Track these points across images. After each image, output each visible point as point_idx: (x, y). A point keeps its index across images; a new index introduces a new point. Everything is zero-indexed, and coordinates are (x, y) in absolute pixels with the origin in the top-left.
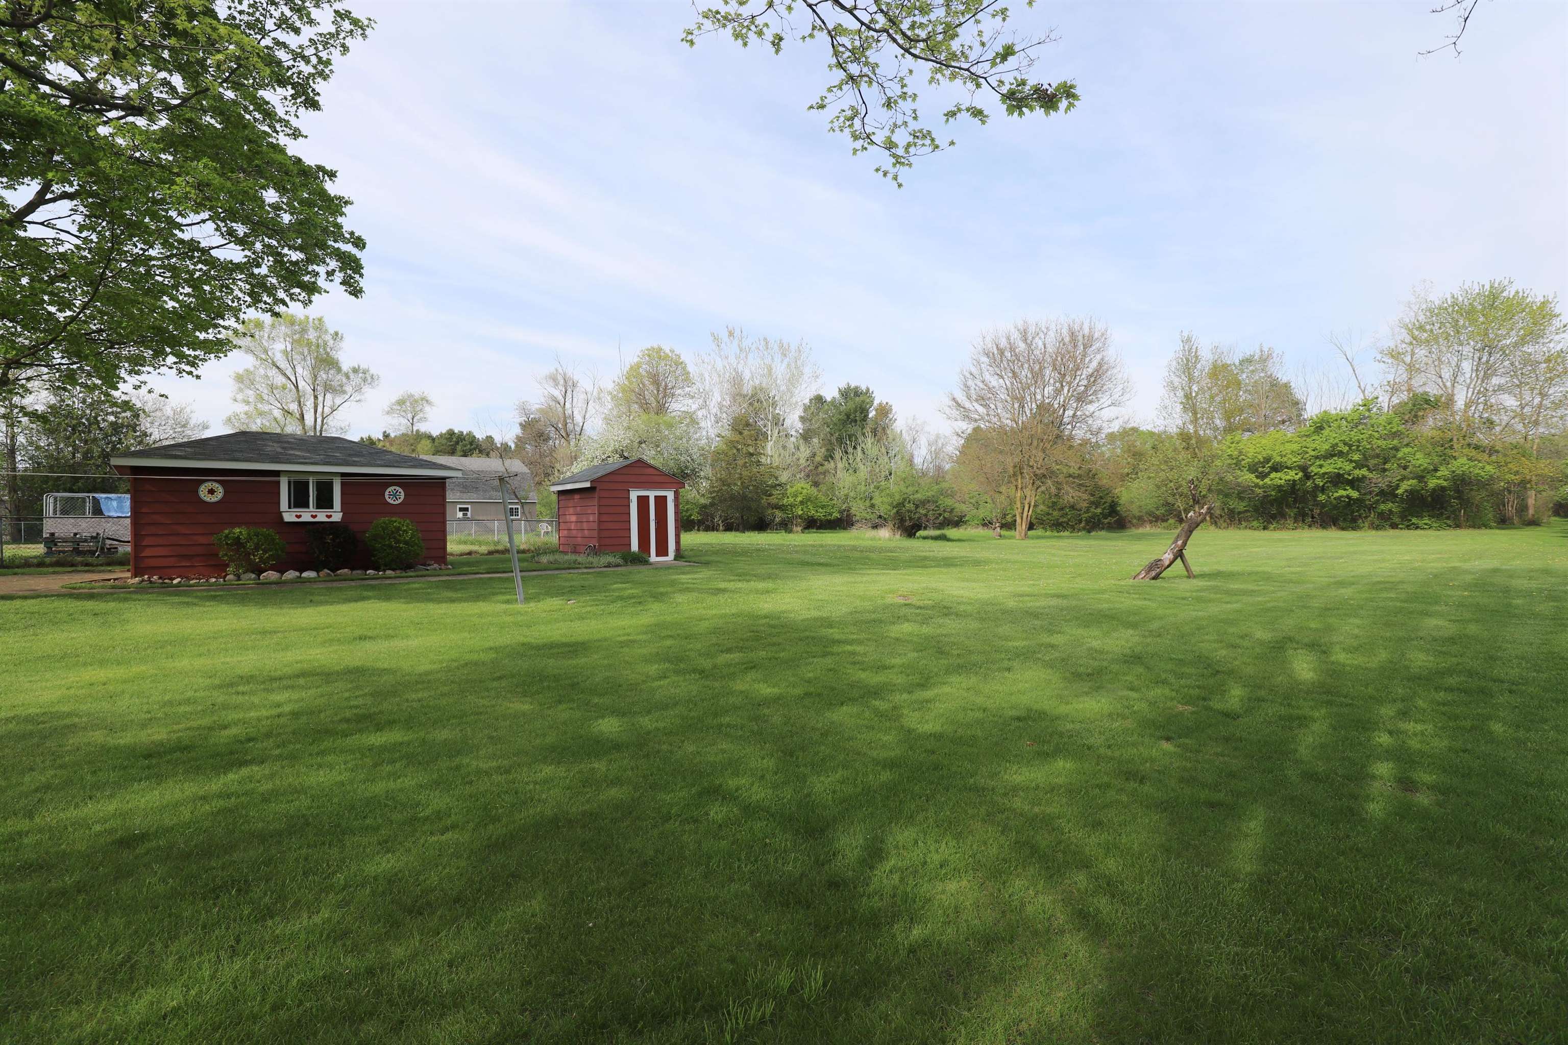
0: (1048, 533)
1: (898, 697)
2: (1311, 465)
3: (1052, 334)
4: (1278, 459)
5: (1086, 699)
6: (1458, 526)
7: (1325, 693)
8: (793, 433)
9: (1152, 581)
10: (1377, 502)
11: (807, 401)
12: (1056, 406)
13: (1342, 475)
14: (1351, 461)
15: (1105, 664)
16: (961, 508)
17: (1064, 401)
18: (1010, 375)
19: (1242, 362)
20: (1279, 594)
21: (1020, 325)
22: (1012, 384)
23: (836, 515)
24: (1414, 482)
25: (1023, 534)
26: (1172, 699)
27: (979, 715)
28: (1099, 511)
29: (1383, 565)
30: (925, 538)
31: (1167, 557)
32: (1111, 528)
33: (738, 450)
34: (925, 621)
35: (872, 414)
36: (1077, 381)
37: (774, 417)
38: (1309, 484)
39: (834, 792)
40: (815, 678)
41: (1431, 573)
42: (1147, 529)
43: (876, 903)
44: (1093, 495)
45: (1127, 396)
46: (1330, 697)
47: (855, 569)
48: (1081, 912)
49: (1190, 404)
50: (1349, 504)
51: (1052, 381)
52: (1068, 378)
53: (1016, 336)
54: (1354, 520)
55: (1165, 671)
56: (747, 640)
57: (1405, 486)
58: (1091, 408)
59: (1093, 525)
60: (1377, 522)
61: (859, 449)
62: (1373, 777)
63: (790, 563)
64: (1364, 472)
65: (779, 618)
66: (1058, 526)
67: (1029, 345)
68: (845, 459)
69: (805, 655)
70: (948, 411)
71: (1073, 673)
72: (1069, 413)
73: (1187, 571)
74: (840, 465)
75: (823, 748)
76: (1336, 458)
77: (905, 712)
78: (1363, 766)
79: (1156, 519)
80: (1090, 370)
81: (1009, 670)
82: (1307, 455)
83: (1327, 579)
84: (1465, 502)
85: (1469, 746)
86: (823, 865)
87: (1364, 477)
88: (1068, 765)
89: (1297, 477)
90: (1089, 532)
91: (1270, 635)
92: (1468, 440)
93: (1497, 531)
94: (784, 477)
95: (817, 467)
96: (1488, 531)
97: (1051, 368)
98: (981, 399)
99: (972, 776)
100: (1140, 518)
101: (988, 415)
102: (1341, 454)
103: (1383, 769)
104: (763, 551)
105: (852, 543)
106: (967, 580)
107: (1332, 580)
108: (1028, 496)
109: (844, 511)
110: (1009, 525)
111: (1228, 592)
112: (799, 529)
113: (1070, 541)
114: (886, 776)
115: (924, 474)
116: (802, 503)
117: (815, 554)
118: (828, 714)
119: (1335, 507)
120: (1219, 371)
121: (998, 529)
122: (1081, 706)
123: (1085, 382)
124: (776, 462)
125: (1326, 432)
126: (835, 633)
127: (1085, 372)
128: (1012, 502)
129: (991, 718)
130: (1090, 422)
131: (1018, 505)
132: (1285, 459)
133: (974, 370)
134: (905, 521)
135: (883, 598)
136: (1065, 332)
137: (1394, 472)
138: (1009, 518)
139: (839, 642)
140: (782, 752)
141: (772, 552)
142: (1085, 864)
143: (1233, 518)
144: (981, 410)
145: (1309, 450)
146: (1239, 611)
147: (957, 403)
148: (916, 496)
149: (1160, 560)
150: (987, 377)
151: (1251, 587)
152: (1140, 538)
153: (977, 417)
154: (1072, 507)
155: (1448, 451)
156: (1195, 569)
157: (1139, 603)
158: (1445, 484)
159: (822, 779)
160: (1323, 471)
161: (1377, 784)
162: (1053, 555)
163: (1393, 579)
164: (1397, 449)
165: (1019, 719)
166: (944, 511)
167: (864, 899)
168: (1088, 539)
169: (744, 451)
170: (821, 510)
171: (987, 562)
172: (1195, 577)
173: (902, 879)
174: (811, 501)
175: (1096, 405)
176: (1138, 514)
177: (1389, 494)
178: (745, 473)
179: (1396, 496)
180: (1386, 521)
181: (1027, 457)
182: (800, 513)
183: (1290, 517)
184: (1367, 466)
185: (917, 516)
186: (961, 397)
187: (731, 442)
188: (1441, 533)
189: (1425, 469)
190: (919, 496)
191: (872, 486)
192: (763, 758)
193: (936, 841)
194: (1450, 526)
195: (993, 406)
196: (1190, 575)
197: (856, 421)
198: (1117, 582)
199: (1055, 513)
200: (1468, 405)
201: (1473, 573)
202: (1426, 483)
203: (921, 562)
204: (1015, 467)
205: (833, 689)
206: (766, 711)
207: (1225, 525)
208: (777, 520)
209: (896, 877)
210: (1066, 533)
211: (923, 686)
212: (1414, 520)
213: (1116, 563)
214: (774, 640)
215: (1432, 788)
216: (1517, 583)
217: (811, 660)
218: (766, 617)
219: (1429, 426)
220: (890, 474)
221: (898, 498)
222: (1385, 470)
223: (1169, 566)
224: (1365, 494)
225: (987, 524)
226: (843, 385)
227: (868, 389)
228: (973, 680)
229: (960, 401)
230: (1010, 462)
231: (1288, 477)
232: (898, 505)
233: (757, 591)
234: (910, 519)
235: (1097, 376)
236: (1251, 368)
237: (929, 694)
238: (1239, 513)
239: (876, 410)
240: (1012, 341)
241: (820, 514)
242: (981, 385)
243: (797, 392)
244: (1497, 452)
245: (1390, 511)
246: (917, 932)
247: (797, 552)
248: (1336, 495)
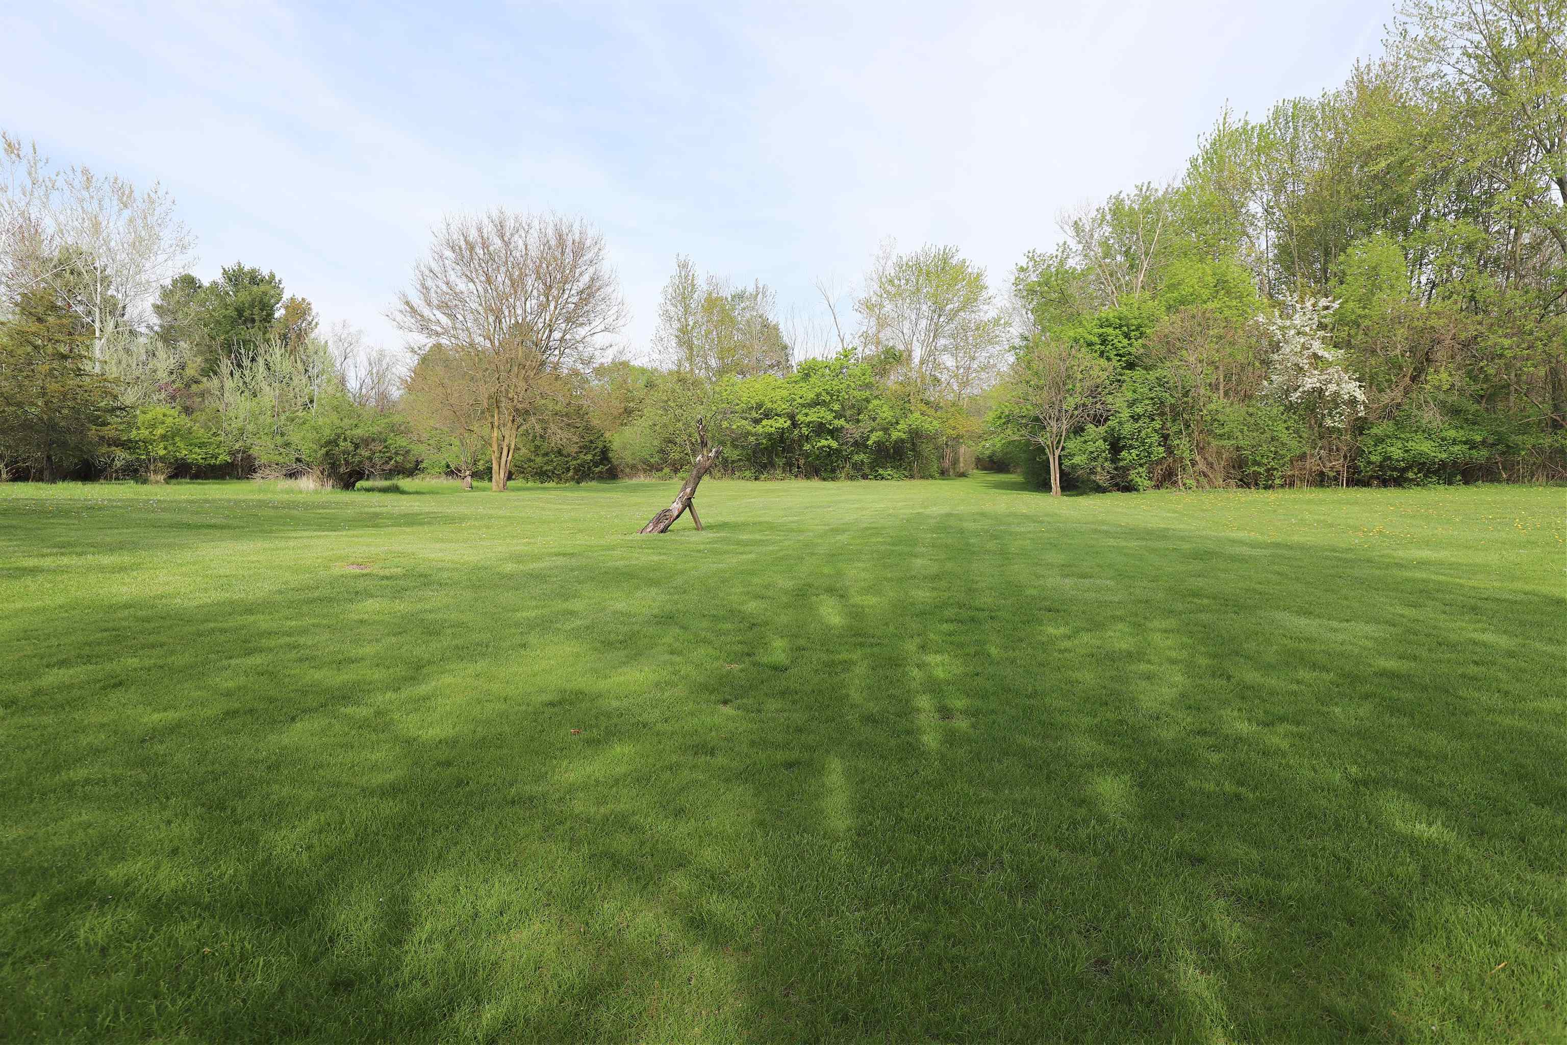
0: (530, 484)
1: (380, 698)
2: (798, 414)
3: (534, 233)
4: (769, 405)
5: (625, 669)
6: (912, 477)
7: (854, 635)
8: (143, 329)
9: (662, 535)
10: (852, 453)
11: (168, 282)
12: (540, 325)
13: (825, 424)
14: (832, 411)
15: (636, 628)
16: (419, 450)
17: (551, 320)
18: (483, 279)
19: (733, 297)
20: (786, 543)
21: (495, 214)
22: (486, 291)
23: (224, 458)
24: (881, 433)
25: (501, 485)
26: (717, 658)
27: (501, 706)
28: (589, 457)
29: (864, 513)
30: (368, 490)
31: (676, 506)
32: (601, 478)
33: (36, 347)
34: (398, 593)
35: (279, 313)
36: (566, 296)
37: (105, 300)
38: (796, 432)
39: (309, 848)
40: (239, 688)
41: (903, 519)
42: (642, 479)
43: (417, 991)
44: (583, 437)
45: (621, 322)
46: (860, 639)
47: (271, 532)
48: (692, 920)
49: (685, 338)
50: (829, 455)
51: (535, 293)
52: (555, 292)
53: (489, 230)
54: (833, 471)
55: (702, 629)
56: (99, 644)
57: (874, 437)
58: (582, 332)
59: (582, 474)
60: (852, 473)
61: (261, 361)
62: (918, 710)
63: (155, 525)
64: (842, 422)
65: (152, 607)
66: (542, 475)
67: (507, 244)
68: (237, 375)
69: (212, 656)
70: (399, 317)
71: (603, 642)
72: (557, 335)
73: (696, 522)
74: (229, 384)
75: (276, 787)
76: (819, 407)
77: (396, 717)
78: (907, 701)
79: (652, 468)
80: (581, 285)
81: (524, 646)
82: (795, 403)
83: (823, 527)
84: (918, 455)
85: (979, 670)
86: (316, 960)
87: (842, 427)
88: (626, 750)
89: (786, 425)
90: (578, 483)
91: (791, 584)
92: (921, 396)
93: (940, 482)
94: (129, 397)
95: (188, 386)
96: (934, 481)
97: (534, 277)
98: (444, 306)
99: (511, 785)
100: (633, 467)
101: (455, 328)
102: (824, 403)
103: (924, 702)
104: (100, 509)
105: (256, 497)
106: (442, 541)
107: (827, 528)
108: (507, 436)
109: (238, 451)
110: (485, 474)
111: (739, 543)
112: (161, 478)
113: (558, 493)
114: (389, 808)
115: (362, 401)
116: (164, 437)
117: (197, 513)
118: (273, 738)
119: (818, 457)
120: (712, 303)
121: (469, 479)
122: (622, 678)
123: (575, 299)
124: (113, 371)
125: (813, 380)
126: (263, 622)
127: (575, 287)
128: (487, 443)
129: (517, 708)
130: (581, 349)
131: (495, 448)
132: (775, 406)
133: (434, 266)
134: (340, 466)
135: (327, 568)
136: (550, 232)
137: (866, 424)
138: (481, 466)
139: (269, 634)
140: (203, 805)
141: (119, 511)
142: (681, 863)
143: (727, 467)
144: (444, 320)
145: (797, 397)
146: (754, 562)
147: (412, 308)
148: (354, 432)
149: (669, 510)
150: (452, 277)
151: (758, 537)
152: (635, 489)
153: (439, 329)
154: (560, 452)
155: (907, 405)
156: (703, 521)
157: (656, 558)
158: (904, 436)
159: (283, 832)
160: (808, 419)
161: (922, 716)
162: (543, 509)
163: (876, 525)
164: (867, 401)
165: (552, 704)
166: (397, 454)
167: (398, 995)
168: (577, 491)
169: (50, 349)
170: (197, 450)
171: (463, 518)
172: (703, 529)
173: (448, 946)
174: (182, 436)
175: (587, 328)
176: (631, 462)
177: (861, 445)
178: (53, 386)
179: (867, 447)
180: (860, 472)
181: (505, 386)
182: (162, 452)
183: (779, 466)
184: (845, 417)
185: (357, 459)
186: (418, 301)
187: (20, 333)
188: (901, 483)
189: (889, 422)
190: (359, 432)
191: (283, 418)
192: (169, 822)
193: (486, 881)
194: (906, 477)
195: (460, 317)
196: (699, 527)
197: (253, 321)
198: (623, 537)
199: (539, 460)
200: (922, 362)
201: (935, 518)
202: (890, 435)
203: (372, 521)
204: (490, 397)
205: (271, 700)
206: (160, 748)
207: (719, 475)
208: (118, 464)
209: (439, 946)
210: (552, 484)
211: (413, 679)
212: (881, 471)
213: (617, 516)
214: (152, 639)
215: (966, 712)
216: (969, 525)
217: (225, 662)
218: (127, 606)
219: (893, 381)
220: (312, 401)
221: (327, 433)
222: (858, 421)
223: (678, 516)
224: (842, 444)
225: (452, 472)
226: (230, 264)
227: (272, 276)
228: (481, 665)
229: (415, 306)
230: (485, 391)
231: (778, 425)
232: (328, 443)
233: (102, 569)
234: (347, 463)
235: (588, 295)
236: (742, 305)
237: (423, 689)
238: (733, 462)
239: (287, 308)
240: (485, 236)
241: (196, 456)
242: (444, 288)
243: (148, 265)
244: (942, 408)
245: (862, 461)
246: (490, 1014)
247: (164, 510)
248: (819, 444)
